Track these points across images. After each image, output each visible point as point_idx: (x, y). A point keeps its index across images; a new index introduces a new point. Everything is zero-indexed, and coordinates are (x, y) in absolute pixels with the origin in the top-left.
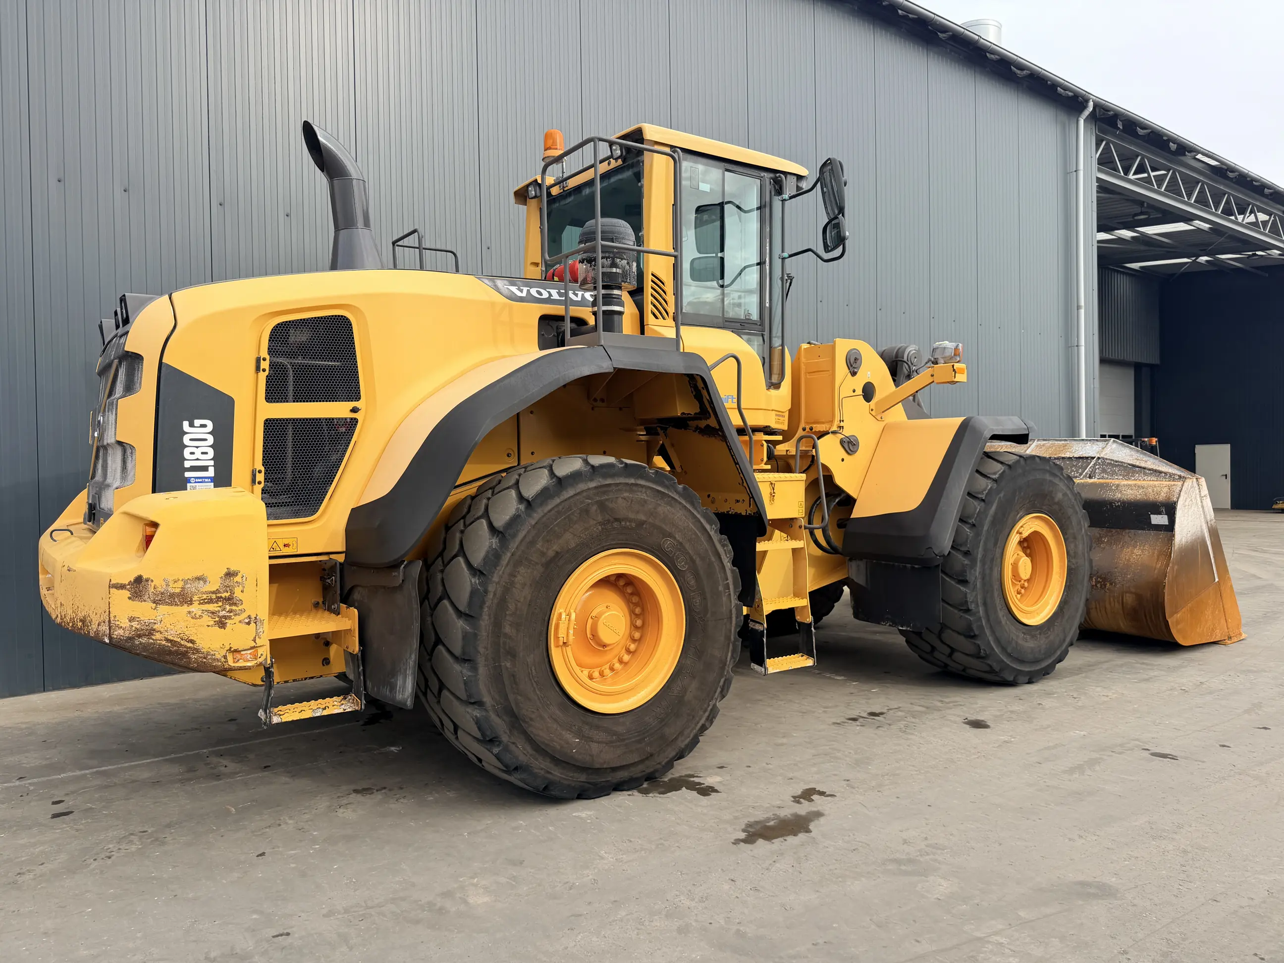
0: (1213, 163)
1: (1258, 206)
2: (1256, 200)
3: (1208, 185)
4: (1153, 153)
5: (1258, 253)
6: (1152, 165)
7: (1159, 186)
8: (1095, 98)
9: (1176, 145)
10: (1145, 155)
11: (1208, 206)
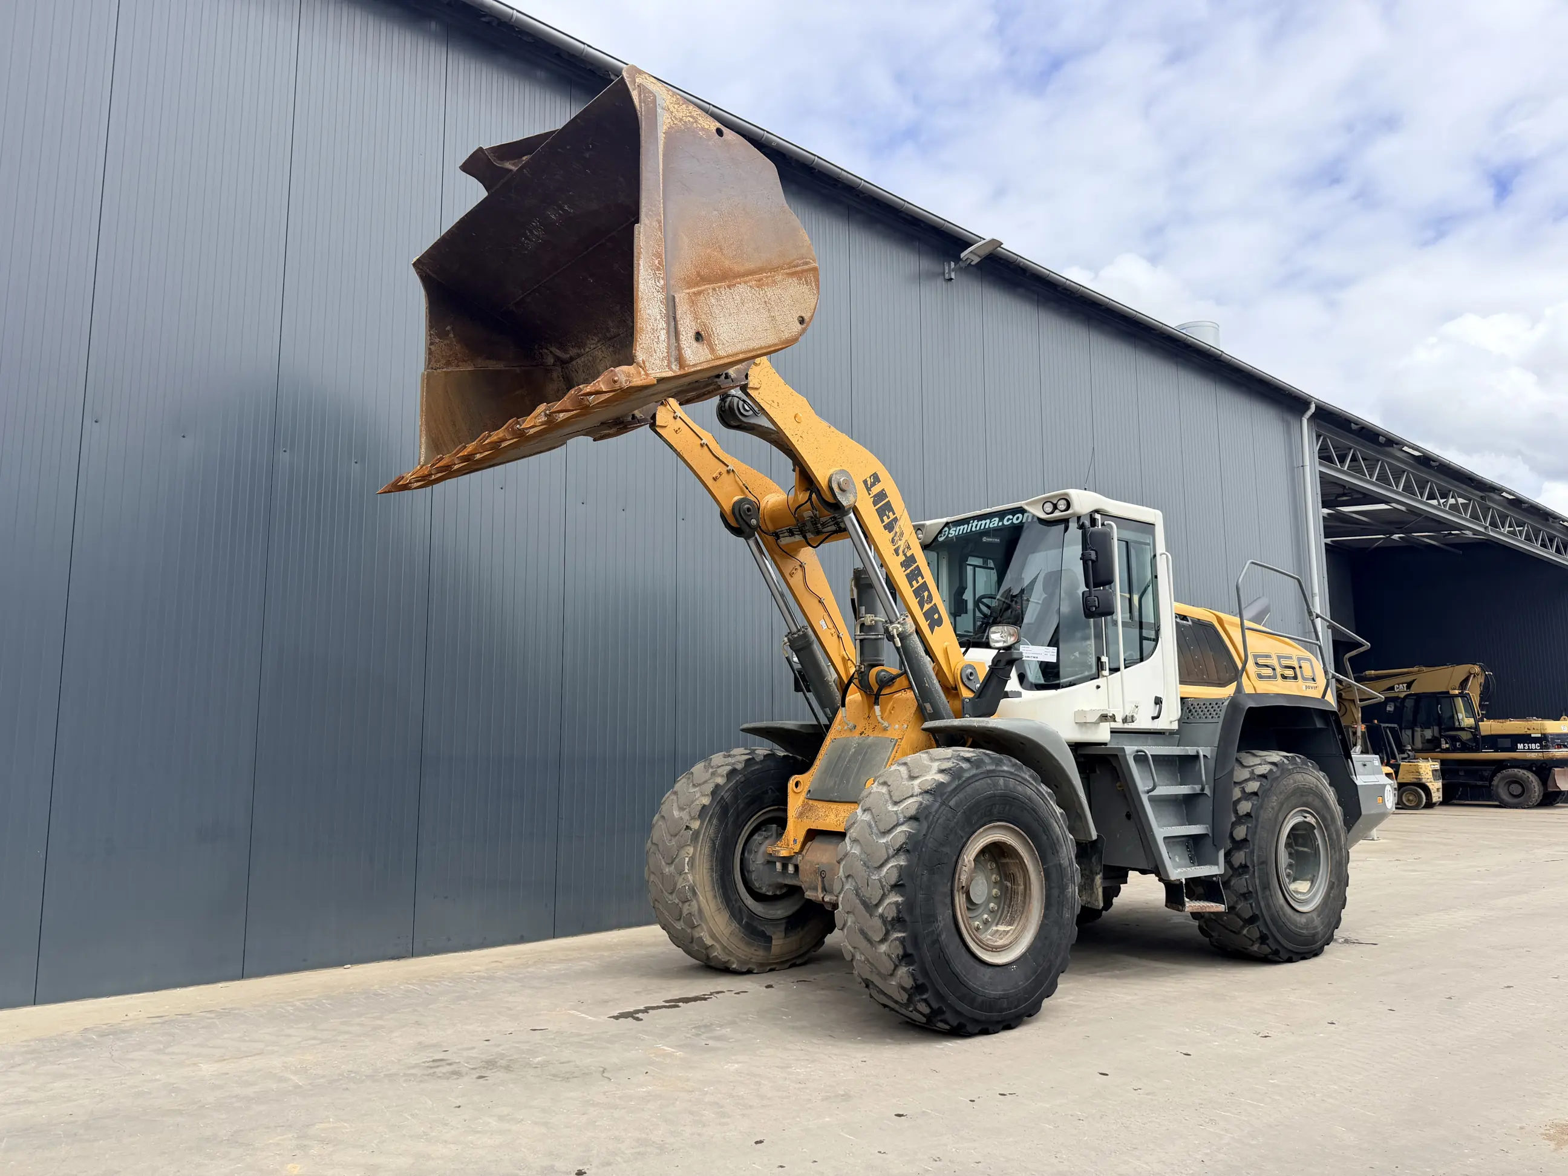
0: (1416, 453)
1: (1457, 493)
2: (1457, 487)
3: (1413, 474)
4: (1363, 446)
5: (1453, 532)
6: (1364, 457)
7: (1371, 476)
8: (1316, 400)
9: (1385, 439)
10: (1358, 449)
11: (1414, 494)
